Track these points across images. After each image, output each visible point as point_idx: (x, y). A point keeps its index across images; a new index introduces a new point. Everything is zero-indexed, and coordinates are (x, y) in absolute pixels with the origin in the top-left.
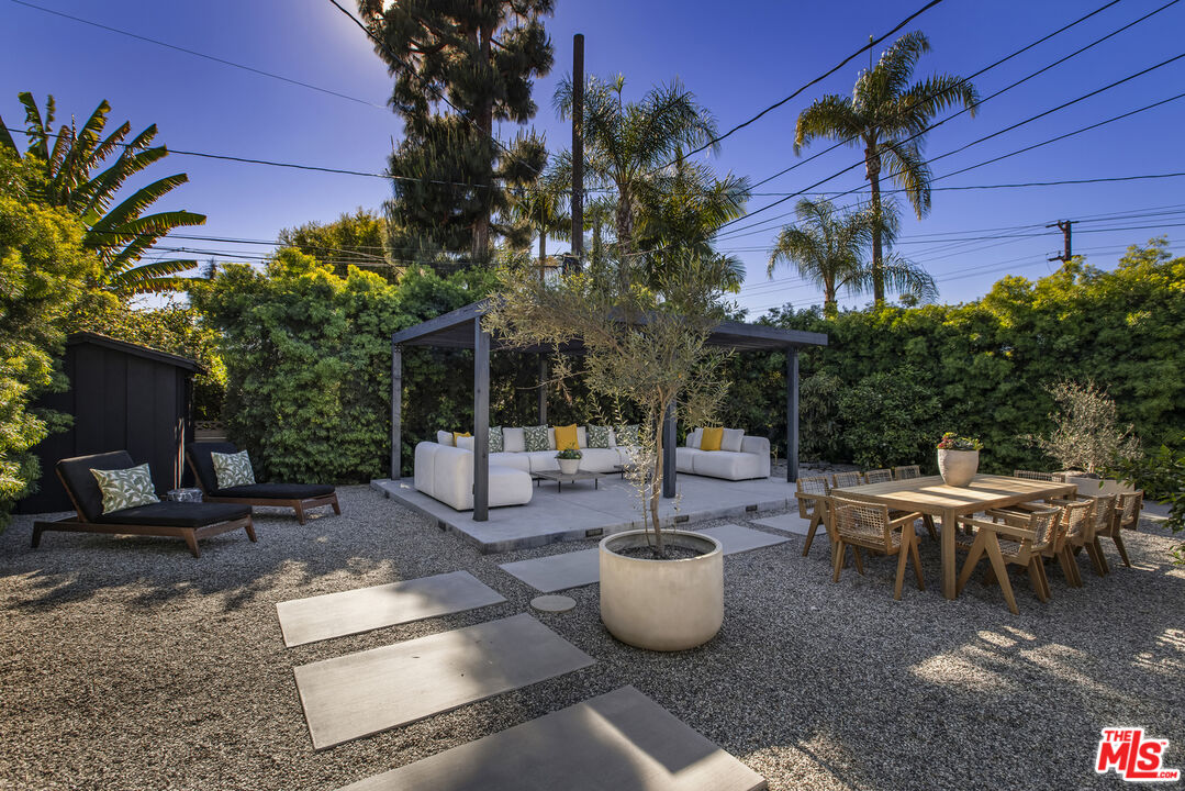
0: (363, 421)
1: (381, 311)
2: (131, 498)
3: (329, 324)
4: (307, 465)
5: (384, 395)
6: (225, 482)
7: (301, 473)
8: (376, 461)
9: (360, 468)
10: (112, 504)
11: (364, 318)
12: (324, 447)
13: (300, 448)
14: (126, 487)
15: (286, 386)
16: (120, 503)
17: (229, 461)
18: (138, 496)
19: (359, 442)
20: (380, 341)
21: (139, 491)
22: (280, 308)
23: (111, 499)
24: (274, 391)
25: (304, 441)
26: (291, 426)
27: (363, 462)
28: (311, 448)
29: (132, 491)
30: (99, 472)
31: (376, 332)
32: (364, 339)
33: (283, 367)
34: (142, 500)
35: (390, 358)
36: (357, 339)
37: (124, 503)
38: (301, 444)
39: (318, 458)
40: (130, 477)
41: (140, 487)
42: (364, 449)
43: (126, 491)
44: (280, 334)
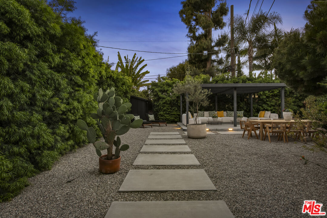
0: (175, 110)
5: (179, 105)
6: (150, 120)
9: (175, 120)
12: (168, 115)
17: (151, 116)
19: (174, 115)
24: (159, 104)
26: (162, 111)
28: (166, 115)
33: (160, 100)
38: (164, 115)
39: (167, 117)
44: (160, 94)
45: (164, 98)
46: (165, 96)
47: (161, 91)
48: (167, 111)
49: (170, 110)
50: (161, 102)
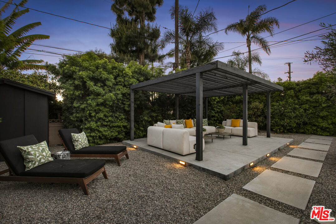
0: (120, 118)
1: (125, 77)
2: (40, 160)
3: (108, 81)
4: (99, 136)
5: (127, 109)
6: (78, 147)
7: (97, 139)
8: (124, 133)
9: (119, 136)
10: (30, 165)
11: (119, 79)
12: (106, 129)
13: (97, 130)
14: (38, 155)
15: (92, 105)
16: (34, 164)
17: (79, 137)
18: (44, 159)
19: (119, 127)
20: (125, 88)
21: (44, 156)
22: (90, 73)
23: (29, 162)
24: (87, 107)
25: (98, 126)
26: (93, 121)
27: (119, 134)
28: (101, 129)
29: (41, 157)
30: (22, 147)
31: (123, 85)
32: (119, 87)
33: (90, 97)
34: (45, 161)
35: (129, 95)
36: (117, 87)
37: (37, 163)
38: (97, 128)
39: (104, 133)
40: (38, 148)
41: (44, 154)
42: (120, 129)
43: (38, 157)
44: (90, 84)
45: (98, 94)
46: (101, 90)
47: (93, 79)
48: (104, 120)
49: (110, 118)
50: (91, 101)
